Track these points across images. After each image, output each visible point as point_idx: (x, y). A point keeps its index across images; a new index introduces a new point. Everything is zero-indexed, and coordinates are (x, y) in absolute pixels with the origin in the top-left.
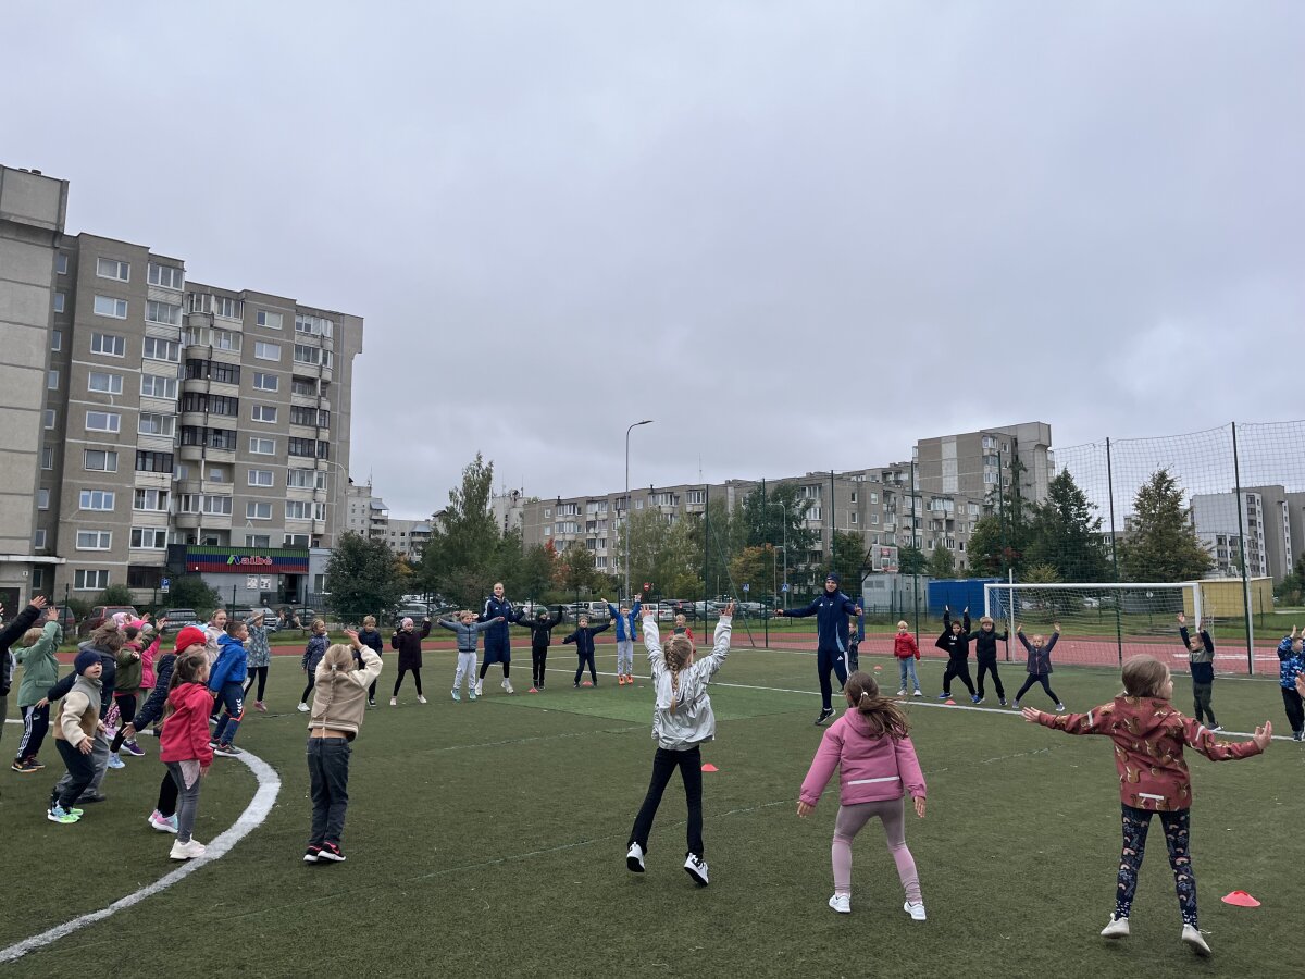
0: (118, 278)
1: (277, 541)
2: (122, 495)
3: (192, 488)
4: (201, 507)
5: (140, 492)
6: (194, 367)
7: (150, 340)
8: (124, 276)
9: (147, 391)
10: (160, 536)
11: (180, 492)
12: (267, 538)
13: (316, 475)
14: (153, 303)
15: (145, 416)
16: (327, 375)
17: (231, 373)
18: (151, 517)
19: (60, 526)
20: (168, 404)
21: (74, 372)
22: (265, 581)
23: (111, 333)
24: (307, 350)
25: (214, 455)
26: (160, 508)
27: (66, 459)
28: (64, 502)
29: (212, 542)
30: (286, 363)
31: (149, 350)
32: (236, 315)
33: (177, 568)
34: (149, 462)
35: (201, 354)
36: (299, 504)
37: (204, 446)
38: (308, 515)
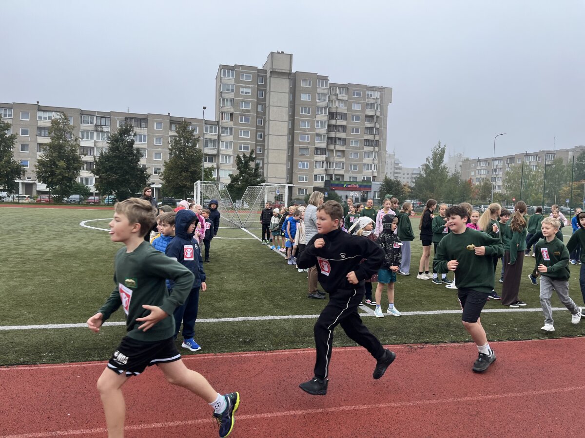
0: (308, 86)
1: (360, 179)
2: (311, 163)
3: (331, 160)
4: (334, 167)
5: (316, 162)
6: (332, 115)
7: (318, 108)
8: (310, 85)
9: (318, 126)
10: (322, 177)
11: (328, 162)
12: (356, 178)
13: (374, 153)
14: (319, 94)
15: (317, 135)
16: (378, 114)
17: (344, 116)
18: (320, 171)
19: (294, 174)
20: (324, 130)
21: (296, 122)
22: (356, 193)
23: (306, 106)
24: (371, 104)
25: (339, 147)
26: (322, 167)
27: (294, 151)
28: (294, 166)
29: (338, 179)
30: (363, 110)
31: (318, 111)
32: (346, 94)
33: (328, 188)
34: (319, 151)
35: (334, 110)
36: (368, 165)
37: (335, 144)
38: (371, 169)
